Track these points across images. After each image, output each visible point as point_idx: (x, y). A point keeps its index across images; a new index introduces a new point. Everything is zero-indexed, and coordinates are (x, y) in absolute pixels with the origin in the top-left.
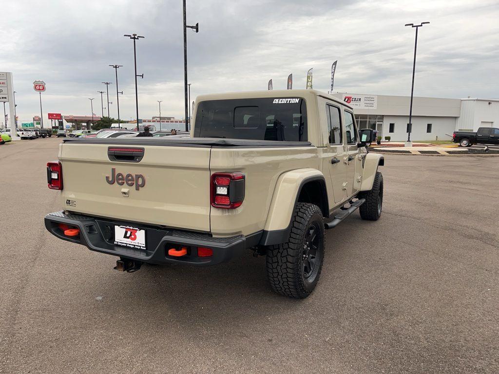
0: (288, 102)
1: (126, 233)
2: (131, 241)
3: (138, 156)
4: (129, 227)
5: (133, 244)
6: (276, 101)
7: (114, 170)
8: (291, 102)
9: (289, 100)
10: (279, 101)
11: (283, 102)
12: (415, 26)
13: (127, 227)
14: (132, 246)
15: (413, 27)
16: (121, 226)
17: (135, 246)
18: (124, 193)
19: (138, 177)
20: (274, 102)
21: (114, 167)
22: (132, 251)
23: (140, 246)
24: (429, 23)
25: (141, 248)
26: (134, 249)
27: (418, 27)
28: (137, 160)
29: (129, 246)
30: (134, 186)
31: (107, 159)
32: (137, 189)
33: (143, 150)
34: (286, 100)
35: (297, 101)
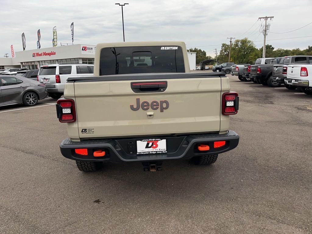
0: (171, 49)
1: (148, 144)
2: (153, 149)
3: (162, 88)
4: (151, 140)
5: (154, 151)
6: (163, 48)
7: (138, 100)
8: (173, 49)
9: (171, 47)
10: (165, 48)
11: (167, 49)
12: (121, 5)
13: (149, 140)
14: (154, 153)
15: (120, 5)
16: (144, 140)
17: (157, 152)
18: (150, 115)
19: (162, 102)
20: (161, 49)
21: (138, 97)
22: (154, 156)
23: (162, 151)
24: (128, 4)
25: (163, 152)
26: (157, 154)
27: (123, 6)
28: (162, 90)
29: (152, 153)
30: (159, 109)
31: (131, 91)
32: (162, 111)
33: (166, 82)
34: (170, 47)
35: (177, 48)
